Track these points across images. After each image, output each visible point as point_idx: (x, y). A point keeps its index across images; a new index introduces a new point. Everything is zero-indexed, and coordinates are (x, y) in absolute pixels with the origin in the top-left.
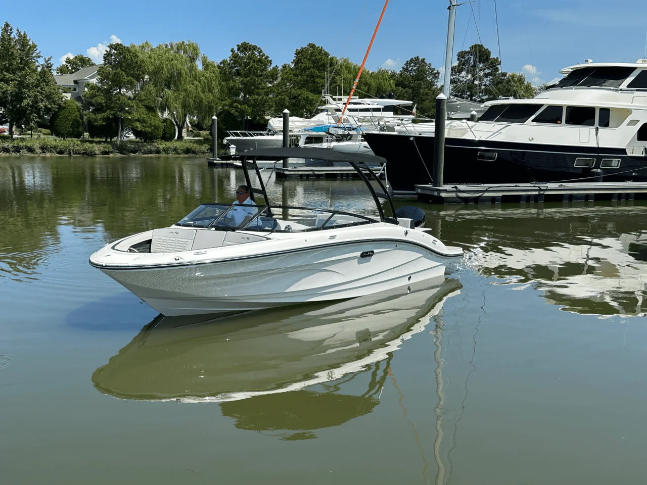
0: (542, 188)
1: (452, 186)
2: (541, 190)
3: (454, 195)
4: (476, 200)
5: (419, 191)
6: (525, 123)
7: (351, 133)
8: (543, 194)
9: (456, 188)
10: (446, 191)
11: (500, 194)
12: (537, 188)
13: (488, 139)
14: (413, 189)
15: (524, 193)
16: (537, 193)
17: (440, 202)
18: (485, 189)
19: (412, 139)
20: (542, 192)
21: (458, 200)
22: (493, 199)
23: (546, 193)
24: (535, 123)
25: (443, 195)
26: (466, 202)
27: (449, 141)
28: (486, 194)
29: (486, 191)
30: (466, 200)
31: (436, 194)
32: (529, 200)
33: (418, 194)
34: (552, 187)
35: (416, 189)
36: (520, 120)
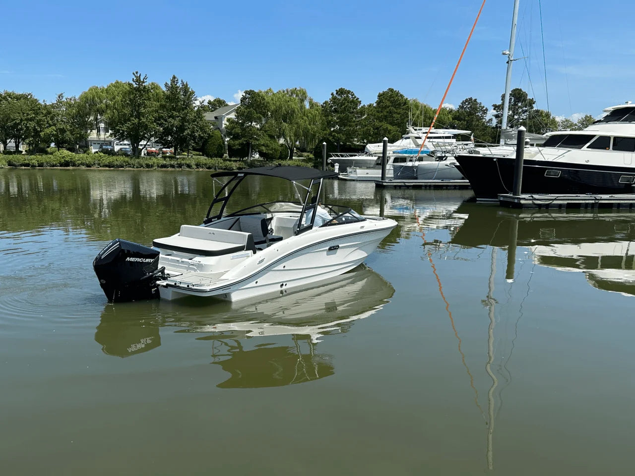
0: (597, 198)
1: (530, 195)
2: (596, 199)
3: (531, 202)
4: (547, 206)
5: (502, 199)
6: (582, 149)
7: (447, 155)
8: (597, 203)
9: (532, 197)
10: (524, 199)
11: (566, 202)
12: (594, 198)
13: (554, 161)
14: (496, 197)
15: (584, 202)
16: (593, 202)
17: (519, 207)
18: (554, 198)
19: (495, 160)
20: (597, 201)
21: (534, 206)
22: (560, 206)
23: (600, 202)
24: (590, 149)
25: (522, 202)
26: (540, 208)
27: (526, 162)
28: (555, 202)
29: (555, 199)
30: (540, 206)
31: (516, 201)
32: (586, 207)
33: (500, 201)
34: (605, 198)
35: (499, 197)
36: (577, 146)
